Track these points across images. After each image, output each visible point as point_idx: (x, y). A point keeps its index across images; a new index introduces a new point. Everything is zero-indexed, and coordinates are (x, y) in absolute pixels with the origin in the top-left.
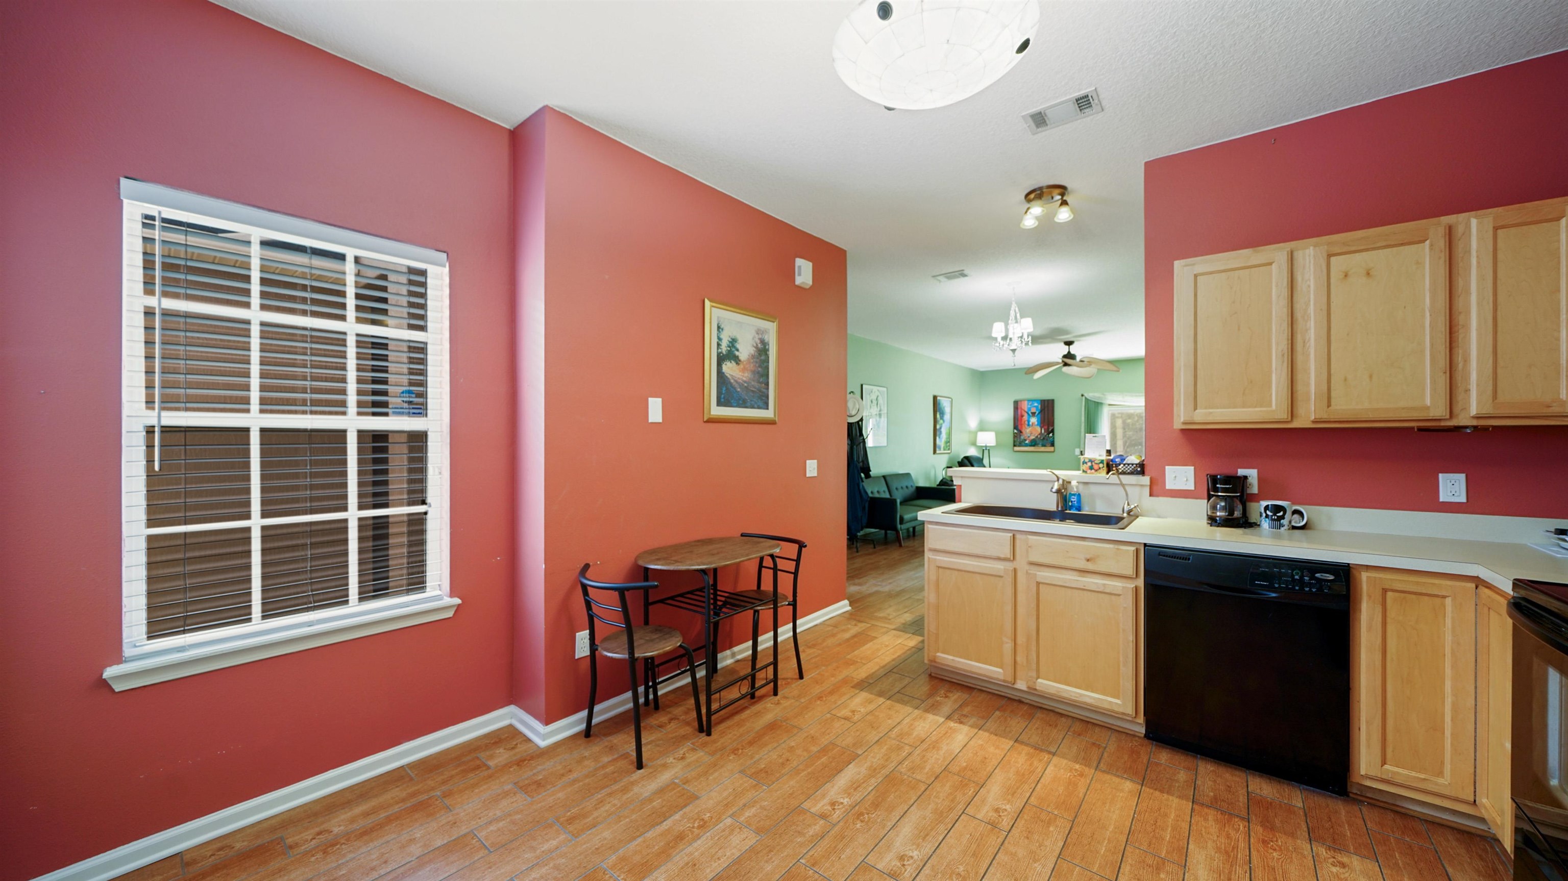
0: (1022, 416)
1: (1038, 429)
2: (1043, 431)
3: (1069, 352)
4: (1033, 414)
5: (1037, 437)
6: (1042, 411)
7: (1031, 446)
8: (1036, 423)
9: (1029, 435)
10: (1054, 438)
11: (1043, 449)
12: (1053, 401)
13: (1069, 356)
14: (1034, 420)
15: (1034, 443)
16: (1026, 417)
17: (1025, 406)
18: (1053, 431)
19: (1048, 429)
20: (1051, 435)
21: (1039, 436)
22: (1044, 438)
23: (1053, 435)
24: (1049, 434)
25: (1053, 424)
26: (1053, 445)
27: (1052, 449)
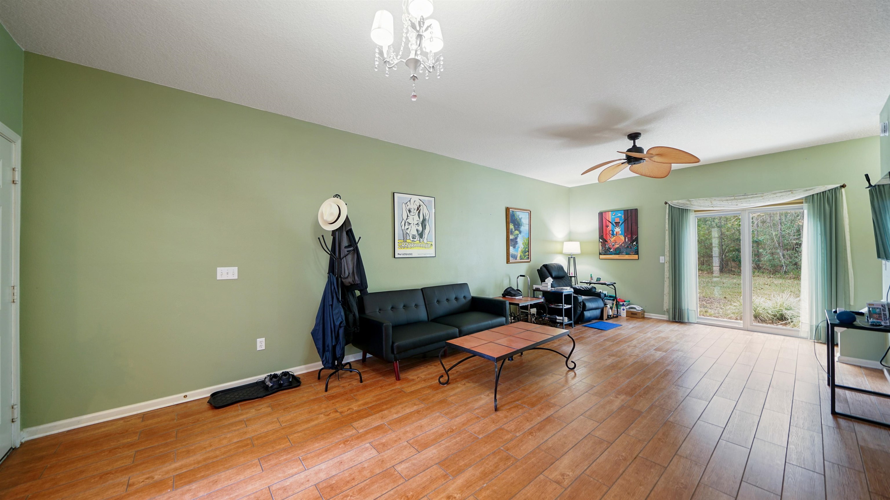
0: (607, 226)
1: (622, 238)
2: (627, 240)
3: (634, 146)
4: (617, 224)
5: (621, 245)
6: (626, 220)
7: (615, 254)
8: (620, 233)
9: (613, 244)
10: (638, 247)
11: (627, 257)
12: (636, 210)
13: (635, 149)
14: (618, 230)
15: (618, 252)
16: (610, 227)
17: (610, 217)
18: (637, 240)
19: (632, 237)
20: (635, 243)
21: (623, 245)
22: (628, 247)
23: (637, 243)
24: (632, 242)
25: (637, 234)
26: (637, 253)
27: (636, 257)
